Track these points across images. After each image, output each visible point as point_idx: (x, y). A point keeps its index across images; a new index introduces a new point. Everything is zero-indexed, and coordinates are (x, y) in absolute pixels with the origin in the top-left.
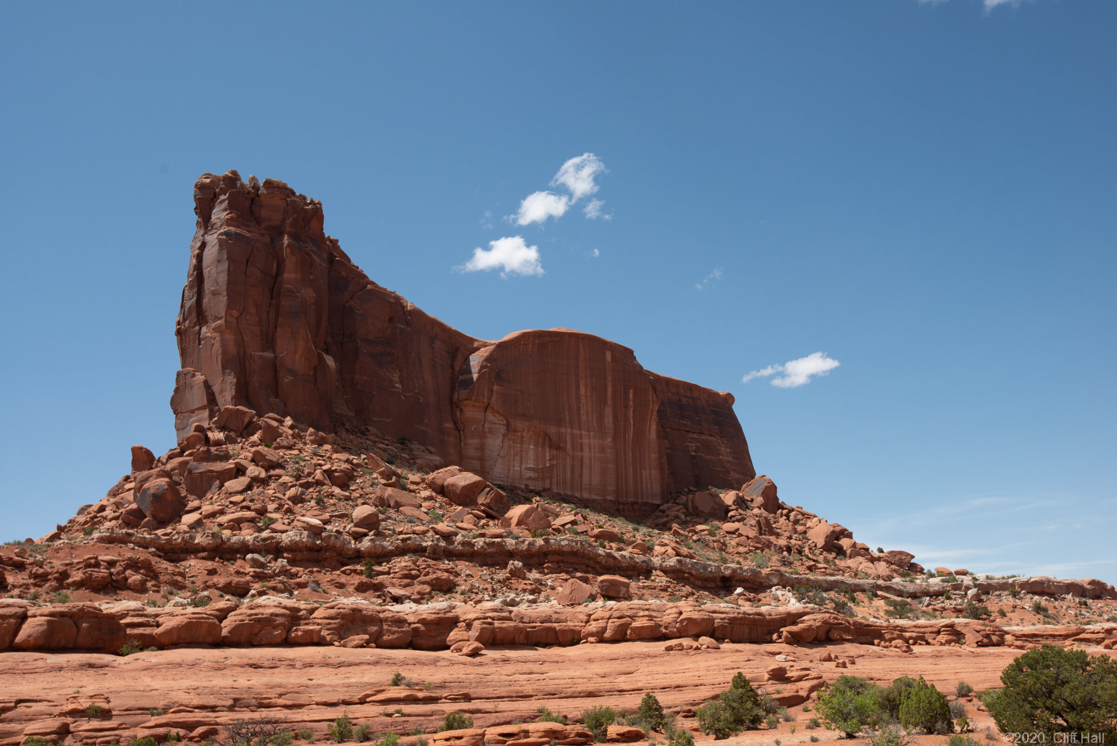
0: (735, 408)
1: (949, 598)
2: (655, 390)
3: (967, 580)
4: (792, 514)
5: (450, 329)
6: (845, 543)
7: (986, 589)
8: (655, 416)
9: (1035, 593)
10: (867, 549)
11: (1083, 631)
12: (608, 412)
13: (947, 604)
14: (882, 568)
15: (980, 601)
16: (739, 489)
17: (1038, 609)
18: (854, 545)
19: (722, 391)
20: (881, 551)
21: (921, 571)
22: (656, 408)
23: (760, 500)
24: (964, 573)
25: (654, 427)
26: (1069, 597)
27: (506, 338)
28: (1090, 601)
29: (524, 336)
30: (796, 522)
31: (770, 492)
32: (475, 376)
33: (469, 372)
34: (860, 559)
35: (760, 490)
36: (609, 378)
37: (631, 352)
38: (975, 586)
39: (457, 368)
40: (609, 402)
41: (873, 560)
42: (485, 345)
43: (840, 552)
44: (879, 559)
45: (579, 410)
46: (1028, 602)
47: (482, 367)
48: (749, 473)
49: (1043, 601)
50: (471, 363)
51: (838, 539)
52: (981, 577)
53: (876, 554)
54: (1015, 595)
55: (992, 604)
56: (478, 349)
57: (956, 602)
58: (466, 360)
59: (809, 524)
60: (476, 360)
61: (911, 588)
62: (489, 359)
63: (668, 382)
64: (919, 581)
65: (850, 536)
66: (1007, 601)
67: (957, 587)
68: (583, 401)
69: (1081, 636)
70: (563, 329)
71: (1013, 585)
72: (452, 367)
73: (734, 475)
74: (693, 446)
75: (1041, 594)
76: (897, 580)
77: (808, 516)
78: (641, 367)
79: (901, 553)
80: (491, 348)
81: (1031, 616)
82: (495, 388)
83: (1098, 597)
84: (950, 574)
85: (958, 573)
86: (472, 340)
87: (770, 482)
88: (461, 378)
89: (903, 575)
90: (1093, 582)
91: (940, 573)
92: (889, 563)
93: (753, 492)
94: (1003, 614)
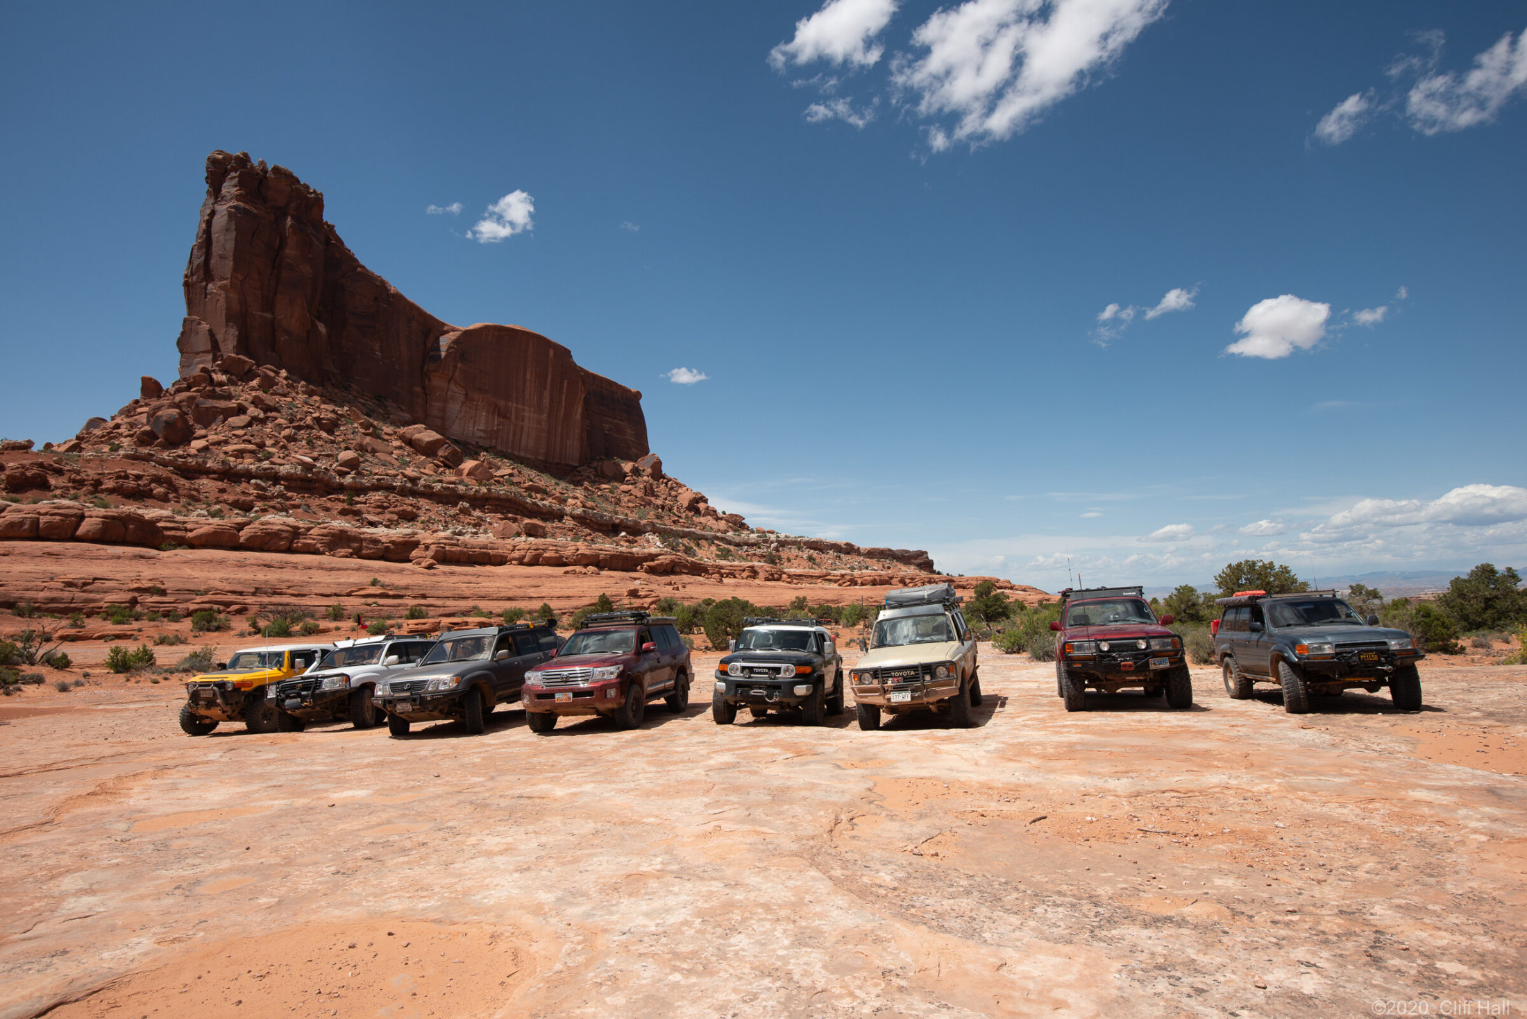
0: (642, 402)
1: (759, 548)
2: (584, 383)
3: (773, 537)
4: (670, 483)
5: (426, 313)
6: (702, 506)
7: (783, 544)
8: (581, 403)
9: (811, 548)
10: (715, 511)
11: (829, 574)
12: (547, 395)
13: (758, 551)
14: (722, 525)
15: (778, 551)
16: (636, 461)
17: (811, 559)
18: (708, 508)
19: (634, 389)
20: (724, 513)
21: (748, 528)
22: (583, 396)
23: (649, 471)
24: (772, 532)
25: (580, 410)
26: (831, 552)
27: (471, 327)
28: (842, 555)
29: (486, 327)
30: (672, 488)
31: (657, 466)
32: (443, 354)
33: (439, 350)
34: (709, 517)
35: (652, 462)
36: (550, 370)
37: (569, 352)
38: (777, 541)
39: (429, 345)
40: (548, 387)
41: (718, 519)
42: (454, 330)
43: (697, 512)
44: (721, 519)
45: (524, 390)
46: (806, 554)
47: (450, 348)
48: (645, 451)
49: (814, 553)
50: (441, 343)
51: (697, 503)
52: (782, 537)
53: (720, 515)
54: (799, 548)
55: (785, 553)
56: (447, 332)
57: (763, 551)
58: (437, 341)
59: (680, 491)
60: (445, 341)
61: (737, 539)
62: (456, 342)
63: (595, 377)
64: (744, 535)
65: (706, 501)
66: (795, 551)
67: (766, 541)
68: (528, 384)
69: (829, 577)
70: (518, 328)
71: (800, 542)
72: (425, 344)
73: (634, 450)
74: (607, 426)
75: (815, 549)
76: (730, 534)
77: (680, 485)
78: (575, 365)
79: (737, 516)
80: (458, 333)
81: (806, 563)
82: (459, 365)
83: (848, 553)
84: (764, 532)
85: (769, 532)
86: (443, 324)
87: (658, 459)
88: (431, 353)
89: (735, 531)
90: (847, 544)
91: (758, 531)
92: (728, 521)
93: (645, 465)
94: (789, 560)
